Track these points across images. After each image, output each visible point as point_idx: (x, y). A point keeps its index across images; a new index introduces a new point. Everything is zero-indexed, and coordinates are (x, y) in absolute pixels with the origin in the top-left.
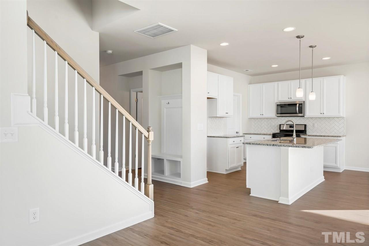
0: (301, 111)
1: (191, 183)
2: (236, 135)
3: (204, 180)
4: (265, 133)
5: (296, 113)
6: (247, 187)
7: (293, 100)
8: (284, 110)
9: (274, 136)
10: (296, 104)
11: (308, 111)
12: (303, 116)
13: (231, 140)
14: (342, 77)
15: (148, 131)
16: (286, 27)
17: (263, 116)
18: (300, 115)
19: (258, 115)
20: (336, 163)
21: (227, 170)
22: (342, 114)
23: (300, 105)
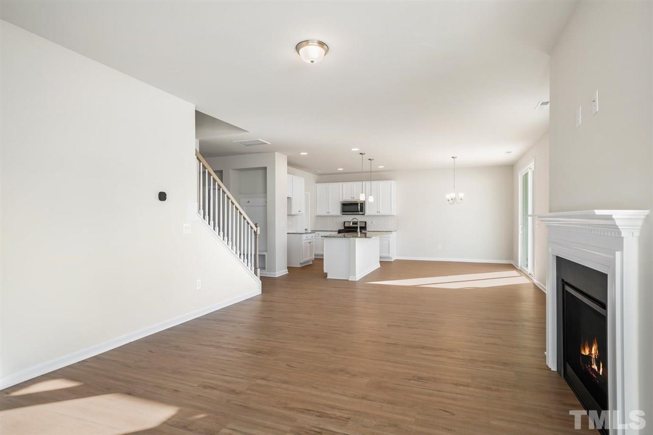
0: (362, 209)
1: (276, 273)
2: (304, 231)
3: (285, 272)
4: (331, 230)
5: (358, 212)
6: (325, 272)
7: (355, 199)
8: (347, 208)
9: (340, 232)
10: (358, 204)
11: (368, 210)
12: (364, 214)
13: (304, 236)
14: (393, 181)
15: (257, 227)
16: (353, 148)
17: (330, 214)
18: (361, 213)
19: (325, 213)
20: (389, 253)
21: (301, 263)
22: (394, 213)
23: (361, 204)
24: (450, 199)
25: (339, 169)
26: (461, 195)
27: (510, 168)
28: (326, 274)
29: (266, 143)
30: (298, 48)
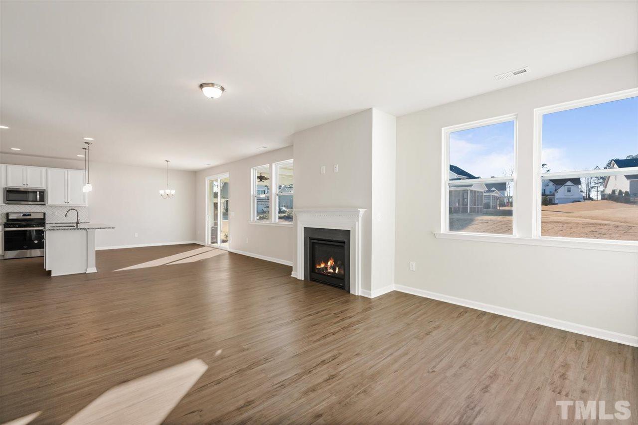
0: (42, 199)
5: (37, 201)
7: (30, 187)
8: (14, 196)
10: (36, 192)
12: (45, 205)
23: (40, 192)
24: (163, 194)
25: (14, 149)
26: (173, 192)
30: (202, 86)
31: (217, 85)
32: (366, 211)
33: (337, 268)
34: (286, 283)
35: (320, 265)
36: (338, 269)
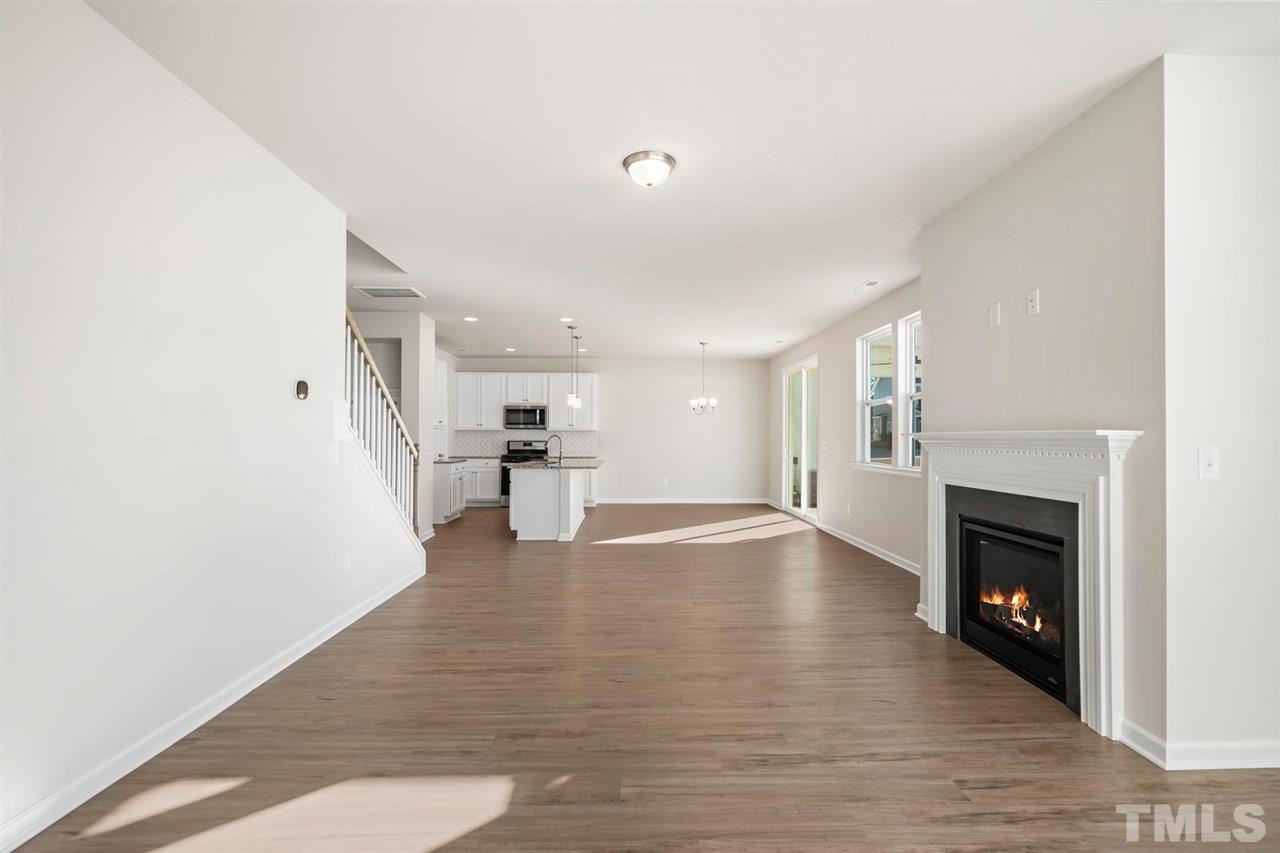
0: (543, 421)
3: (430, 533)
4: (491, 455)
5: (536, 423)
7: (530, 403)
8: (513, 418)
9: (502, 459)
10: (535, 411)
11: (553, 422)
12: (545, 429)
13: (453, 467)
14: (595, 375)
15: (418, 451)
16: (560, 317)
17: (483, 428)
18: (541, 426)
19: (471, 425)
20: (590, 494)
21: (446, 517)
22: (595, 427)
23: (541, 411)
24: (695, 406)
25: (508, 350)
26: (713, 402)
27: (766, 366)
28: (516, 532)
29: (417, 296)
30: (626, 163)
31: (656, 152)
32: (1140, 437)
33: (1038, 620)
34: (887, 634)
35: (991, 597)
36: (1042, 622)
